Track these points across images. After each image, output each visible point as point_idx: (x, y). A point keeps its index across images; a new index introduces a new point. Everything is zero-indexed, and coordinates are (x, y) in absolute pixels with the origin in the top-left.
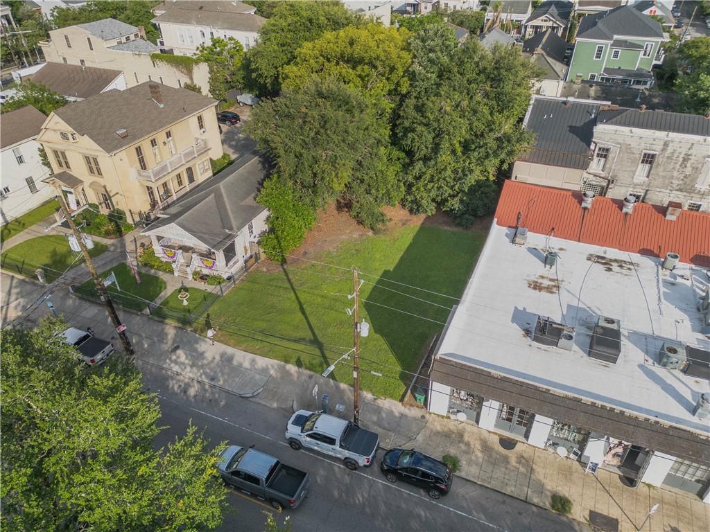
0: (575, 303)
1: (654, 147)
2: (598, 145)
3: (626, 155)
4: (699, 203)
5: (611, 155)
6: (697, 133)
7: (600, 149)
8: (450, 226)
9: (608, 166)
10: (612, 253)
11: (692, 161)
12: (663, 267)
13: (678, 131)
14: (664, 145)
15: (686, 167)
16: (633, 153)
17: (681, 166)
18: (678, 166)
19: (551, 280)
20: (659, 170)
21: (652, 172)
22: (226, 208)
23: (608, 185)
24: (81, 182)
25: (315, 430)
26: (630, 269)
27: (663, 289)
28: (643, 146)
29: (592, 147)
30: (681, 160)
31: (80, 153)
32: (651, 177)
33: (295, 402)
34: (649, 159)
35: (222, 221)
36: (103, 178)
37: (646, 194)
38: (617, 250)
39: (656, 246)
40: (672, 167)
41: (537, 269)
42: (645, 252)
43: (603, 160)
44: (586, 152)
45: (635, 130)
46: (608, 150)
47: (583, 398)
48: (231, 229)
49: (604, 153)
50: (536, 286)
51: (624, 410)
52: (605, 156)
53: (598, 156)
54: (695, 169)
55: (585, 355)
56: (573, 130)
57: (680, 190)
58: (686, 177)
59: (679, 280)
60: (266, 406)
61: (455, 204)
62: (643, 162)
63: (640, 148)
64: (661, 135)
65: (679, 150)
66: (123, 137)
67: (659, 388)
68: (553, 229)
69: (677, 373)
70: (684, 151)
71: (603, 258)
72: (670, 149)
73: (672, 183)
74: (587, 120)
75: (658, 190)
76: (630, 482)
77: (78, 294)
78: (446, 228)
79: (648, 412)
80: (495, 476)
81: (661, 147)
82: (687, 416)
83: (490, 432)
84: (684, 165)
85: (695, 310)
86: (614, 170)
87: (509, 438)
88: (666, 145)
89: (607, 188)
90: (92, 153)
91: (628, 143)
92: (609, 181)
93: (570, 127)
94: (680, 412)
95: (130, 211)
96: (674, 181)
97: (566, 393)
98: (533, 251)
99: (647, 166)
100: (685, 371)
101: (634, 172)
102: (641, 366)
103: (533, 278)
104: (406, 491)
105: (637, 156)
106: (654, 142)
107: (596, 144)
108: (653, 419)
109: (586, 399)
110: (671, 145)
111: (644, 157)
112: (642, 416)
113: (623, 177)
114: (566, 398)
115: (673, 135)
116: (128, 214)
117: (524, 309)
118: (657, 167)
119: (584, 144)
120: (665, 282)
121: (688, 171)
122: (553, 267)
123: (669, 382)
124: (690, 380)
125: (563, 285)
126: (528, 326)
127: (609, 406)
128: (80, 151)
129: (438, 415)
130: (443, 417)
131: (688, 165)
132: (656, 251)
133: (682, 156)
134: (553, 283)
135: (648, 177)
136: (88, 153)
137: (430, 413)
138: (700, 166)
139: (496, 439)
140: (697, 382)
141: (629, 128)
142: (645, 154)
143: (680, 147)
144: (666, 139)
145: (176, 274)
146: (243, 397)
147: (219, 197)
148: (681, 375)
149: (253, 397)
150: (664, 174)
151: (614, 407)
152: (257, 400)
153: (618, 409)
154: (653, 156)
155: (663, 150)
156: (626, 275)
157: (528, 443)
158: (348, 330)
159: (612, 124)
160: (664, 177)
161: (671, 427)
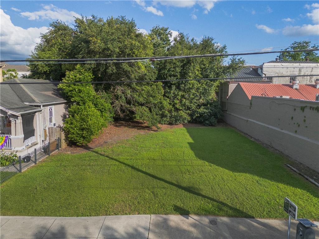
2: (267, 75)
3: (282, 79)
5: (274, 81)
7: (267, 78)
15: (312, 81)
17: (309, 81)
22: (24, 91)
28: (289, 73)
30: (309, 78)
35: (20, 98)
40: (305, 82)
48: (32, 101)
49: (270, 80)
56: (247, 74)
64: (297, 65)
70: (309, 73)
72: (303, 73)
74: (250, 71)
81: (298, 72)
88: (300, 70)
91: (281, 72)
93: (244, 73)
105: (287, 79)
106: (294, 70)
111: (291, 79)
115: (302, 64)
141: (280, 64)
143: (307, 71)
144: (300, 67)
147: (14, 85)
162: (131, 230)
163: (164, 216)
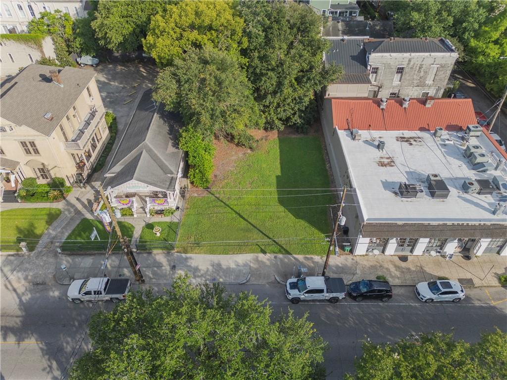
0: (408, 170)
1: (403, 63)
2: (372, 67)
3: (388, 70)
4: (428, 92)
5: (379, 72)
6: (427, 52)
7: (373, 68)
8: (294, 134)
9: (378, 78)
10: (407, 134)
11: (424, 68)
12: (435, 136)
13: (417, 52)
14: (409, 61)
15: (420, 72)
16: (392, 68)
17: (418, 72)
18: (416, 72)
19: (387, 158)
20: (406, 76)
21: (403, 77)
22: (160, 159)
23: (379, 89)
24: (18, 163)
25: (309, 289)
26: (420, 141)
27: (443, 150)
28: (397, 63)
29: (369, 68)
30: (418, 68)
31: (15, 140)
32: (402, 81)
33: (276, 276)
34: (400, 71)
35: (162, 169)
36: (40, 156)
37: (399, 91)
38: (407, 131)
39: (426, 125)
40: (413, 73)
41: (376, 154)
42: (422, 129)
43: (375, 75)
44: (365, 72)
45: (393, 54)
46: (377, 68)
47: (448, 222)
48: (172, 173)
49: (375, 71)
50: (382, 165)
51: (468, 222)
52: (376, 73)
53: (372, 73)
54: (426, 72)
55: (431, 198)
56: (353, 58)
57: (418, 86)
58: (421, 78)
59: (447, 142)
60: (259, 284)
61: (297, 119)
62: (397, 73)
63: (395, 65)
64: (407, 55)
65: (417, 63)
66: (51, 120)
67: (473, 206)
68: (370, 126)
69: (475, 195)
70: (419, 63)
71: (404, 138)
72: (412, 63)
73: (413, 83)
74: (359, 51)
75: (406, 88)
76: (468, 258)
77: (66, 252)
78: (293, 136)
79: (476, 220)
80: (407, 278)
81: (407, 62)
82: (492, 216)
83: (392, 256)
84: (419, 71)
85: (463, 158)
86: (382, 80)
87: (403, 256)
88: (410, 61)
89: (378, 91)
90: (28, 139)
91: (389, 63)
92: (379, 87)
93: (351, 56)
94: (488, 216)
95: (67, 176)
96: (414, 82)
97: (438, 222)
98: (366, 142)
99: (399, 75)
100: (479, 193)
101: (393, 80)
102: (459, 197)
103: (378, 160)
104: (370, 303)
105: (394, 70)
106: (404, 60)
107: (371, 66)
108: (482, 223)
109: (449, 223)
110: (412, 60)
111: (398, 70)
112: (477, 223)
113: (386, 84)
114: (439, 225)
115: (413, 54)
116: (66, 180)
117: (386, 180)
118: (405, 74)
119: (363, 67)
120: (441, 145)
121: (422, 74)
122: (384, 150)
123: (475, 201)
124: (482, 197)
125: (395, 159)
126: (394, 190)
127: (461, 223)
128: (15, 138)
129: (361, 256)
130: (363, 255)
131: (422, 71)
132: (427, 128)
133: (419, 66)
134: (389, 160)
135: (400, 81)
136: (23, 139)
137: (356, 256)
138: (428, 70)
139: (397, 258)
140: (486, 197)
141: (389, 54)
142: (398, 68)
143: (417, 61)
144: (410, 57)
145: (135, 216)
146: (241, 284)
147: (150, 151)
148: (478, 196)
149: (247, 282)
150: (409, 78)
151: (463, 222)
152: (251, 283)
153: (465, 223)
154: (402, 69)
155: (408, 64)
156: (421, 145)
157: (414, 254)
158: (278, 221)
159: (377, 52)
160: (409, 80)
161: (491, 225)
162: (244, 262)
163: (256, 254)
